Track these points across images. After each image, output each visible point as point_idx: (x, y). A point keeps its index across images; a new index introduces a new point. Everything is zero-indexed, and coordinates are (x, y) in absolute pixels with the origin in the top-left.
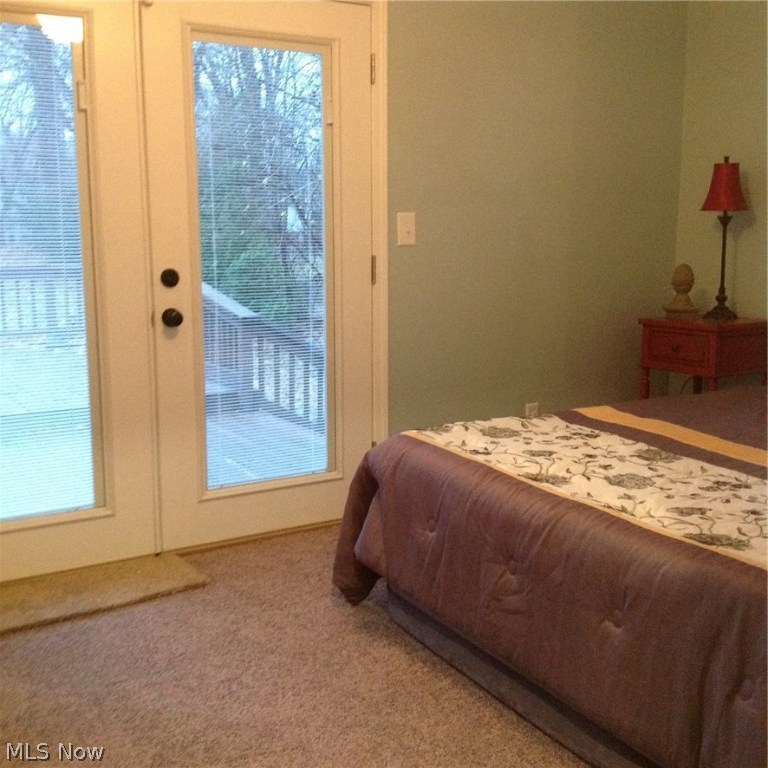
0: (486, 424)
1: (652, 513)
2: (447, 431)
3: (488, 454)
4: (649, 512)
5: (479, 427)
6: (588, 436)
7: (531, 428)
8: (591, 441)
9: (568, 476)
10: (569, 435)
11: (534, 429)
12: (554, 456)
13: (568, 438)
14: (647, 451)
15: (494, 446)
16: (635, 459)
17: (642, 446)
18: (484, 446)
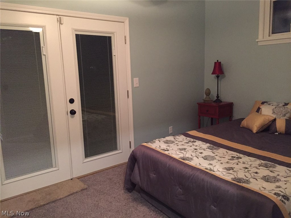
0: (165, 139)
1: (219, 170)
2: (154, 143)
3: (168, 150)
4: (218, 170)
5: (163, 141)
6: (193, 142)
7: (177, 139)
8: (194, 143)
9: (192, 157)
10: (188, 142)
11: (178, 140)
12: (186, 150)
13: (188, 143)
14: (210, 146)
15: (169, 147)
16: (208, 150)
17: (208, 145)
18: (166, 147)
